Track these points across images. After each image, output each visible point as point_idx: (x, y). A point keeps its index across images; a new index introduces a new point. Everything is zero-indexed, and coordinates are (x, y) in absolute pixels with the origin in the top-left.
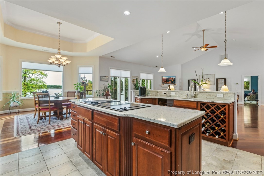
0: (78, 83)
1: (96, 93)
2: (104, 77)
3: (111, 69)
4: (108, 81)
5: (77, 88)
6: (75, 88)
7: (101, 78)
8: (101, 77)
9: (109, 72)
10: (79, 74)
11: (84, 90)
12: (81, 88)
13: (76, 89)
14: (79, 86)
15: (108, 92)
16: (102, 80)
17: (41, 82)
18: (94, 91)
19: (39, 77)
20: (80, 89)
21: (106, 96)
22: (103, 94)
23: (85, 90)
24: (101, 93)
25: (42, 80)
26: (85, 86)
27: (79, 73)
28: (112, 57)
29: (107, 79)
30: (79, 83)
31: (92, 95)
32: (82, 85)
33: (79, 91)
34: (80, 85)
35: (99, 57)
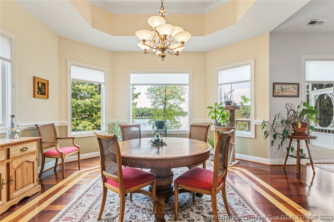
0: (216, 104)
1: (263, 128)
2: (284, 87)
3: (306, 62)
4: (298, 96)
5: (214, 115)
6: (211, 116)
7: (277, 88)
8: (277, 86)
9: (302, 71)
10: (219, 86)
11: (230, 119)
12: (223, 117)
13: (212, 118)
14: (220, 111)
15: (303, 128)
16: (281, 94)
17: (179, 108)
18: (257, 124)
19: (177, 102)
20: (220, 119)
21: (295, 138)
22: (285, 132)
23: (232, 119)
24: (280, 130)
25: (179, 105)
26: (232, 111)
27: (219, 83)
28: (312, 23)
29: (296, 91)
30: (219, 104)
31: (250, 133)
32: (226, 109)
33: (219, 122)
34: (221, 108)
35: (272, 33)
